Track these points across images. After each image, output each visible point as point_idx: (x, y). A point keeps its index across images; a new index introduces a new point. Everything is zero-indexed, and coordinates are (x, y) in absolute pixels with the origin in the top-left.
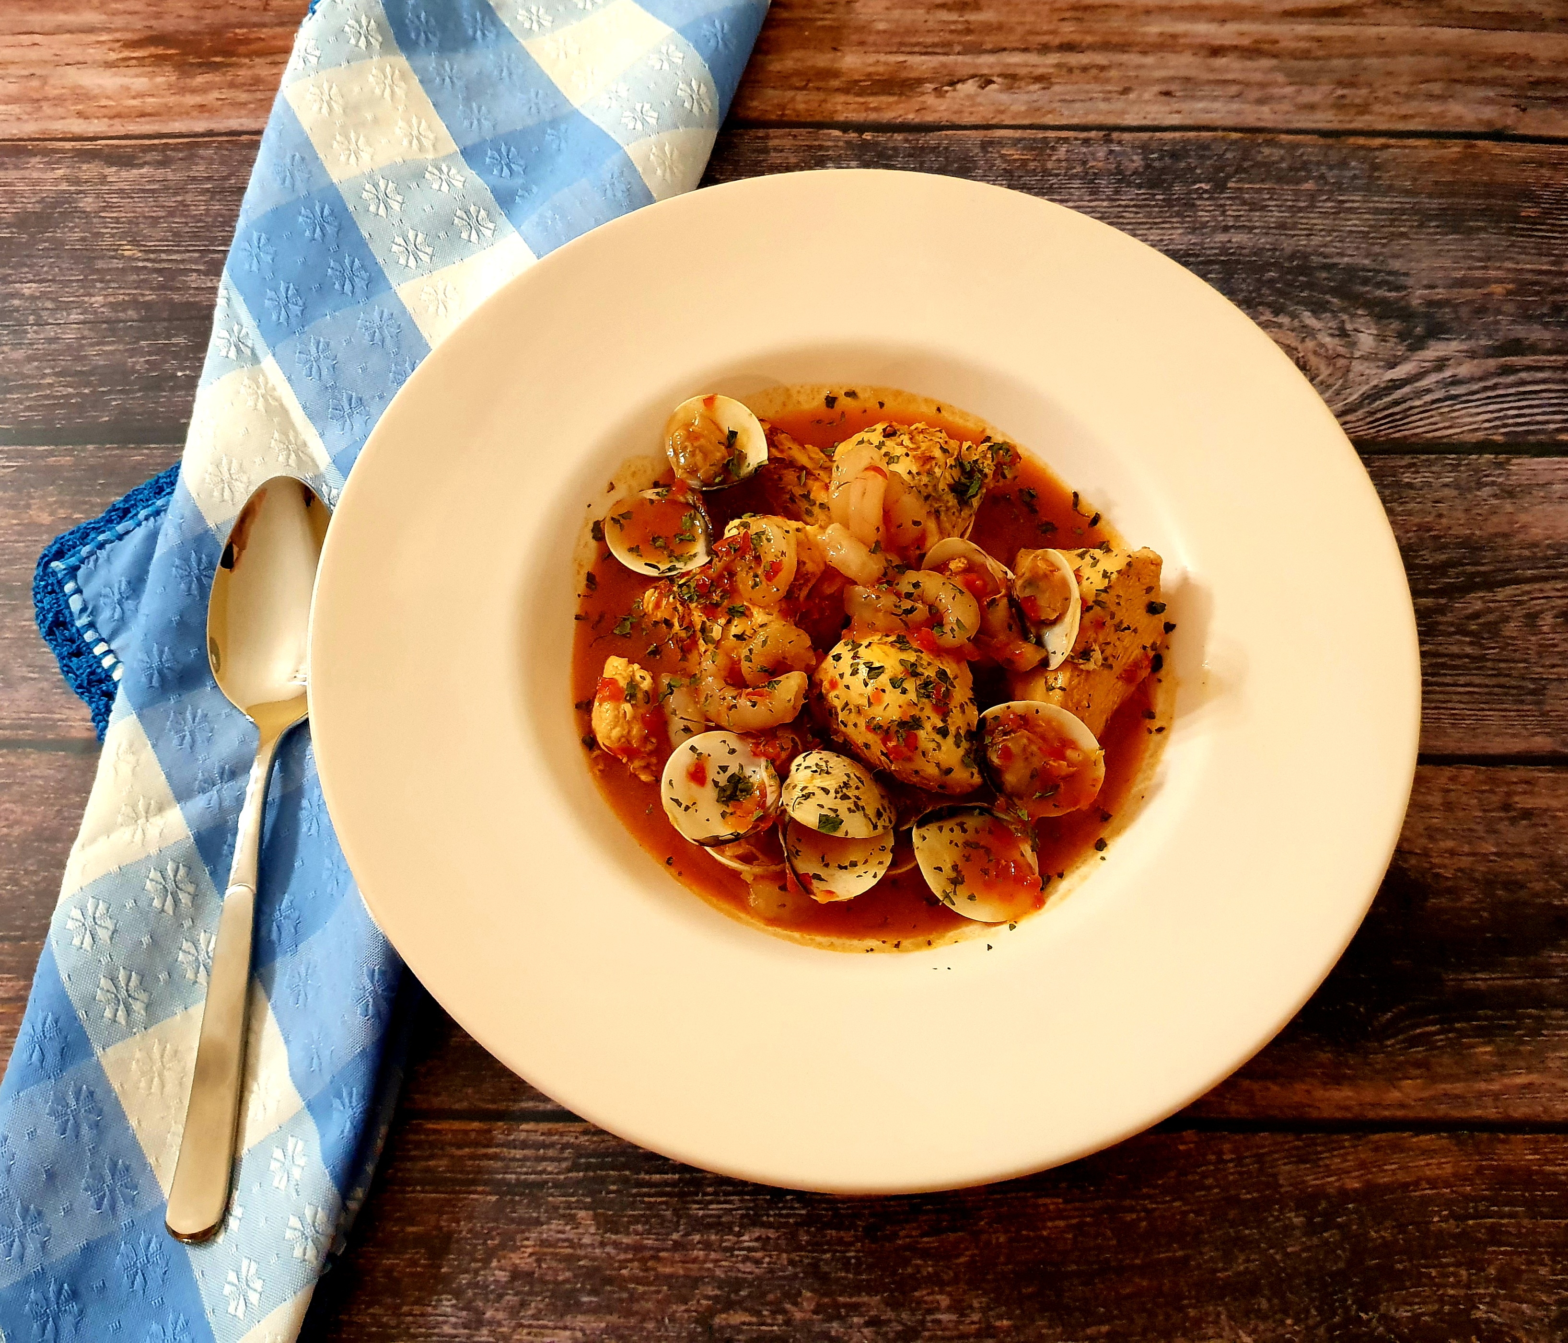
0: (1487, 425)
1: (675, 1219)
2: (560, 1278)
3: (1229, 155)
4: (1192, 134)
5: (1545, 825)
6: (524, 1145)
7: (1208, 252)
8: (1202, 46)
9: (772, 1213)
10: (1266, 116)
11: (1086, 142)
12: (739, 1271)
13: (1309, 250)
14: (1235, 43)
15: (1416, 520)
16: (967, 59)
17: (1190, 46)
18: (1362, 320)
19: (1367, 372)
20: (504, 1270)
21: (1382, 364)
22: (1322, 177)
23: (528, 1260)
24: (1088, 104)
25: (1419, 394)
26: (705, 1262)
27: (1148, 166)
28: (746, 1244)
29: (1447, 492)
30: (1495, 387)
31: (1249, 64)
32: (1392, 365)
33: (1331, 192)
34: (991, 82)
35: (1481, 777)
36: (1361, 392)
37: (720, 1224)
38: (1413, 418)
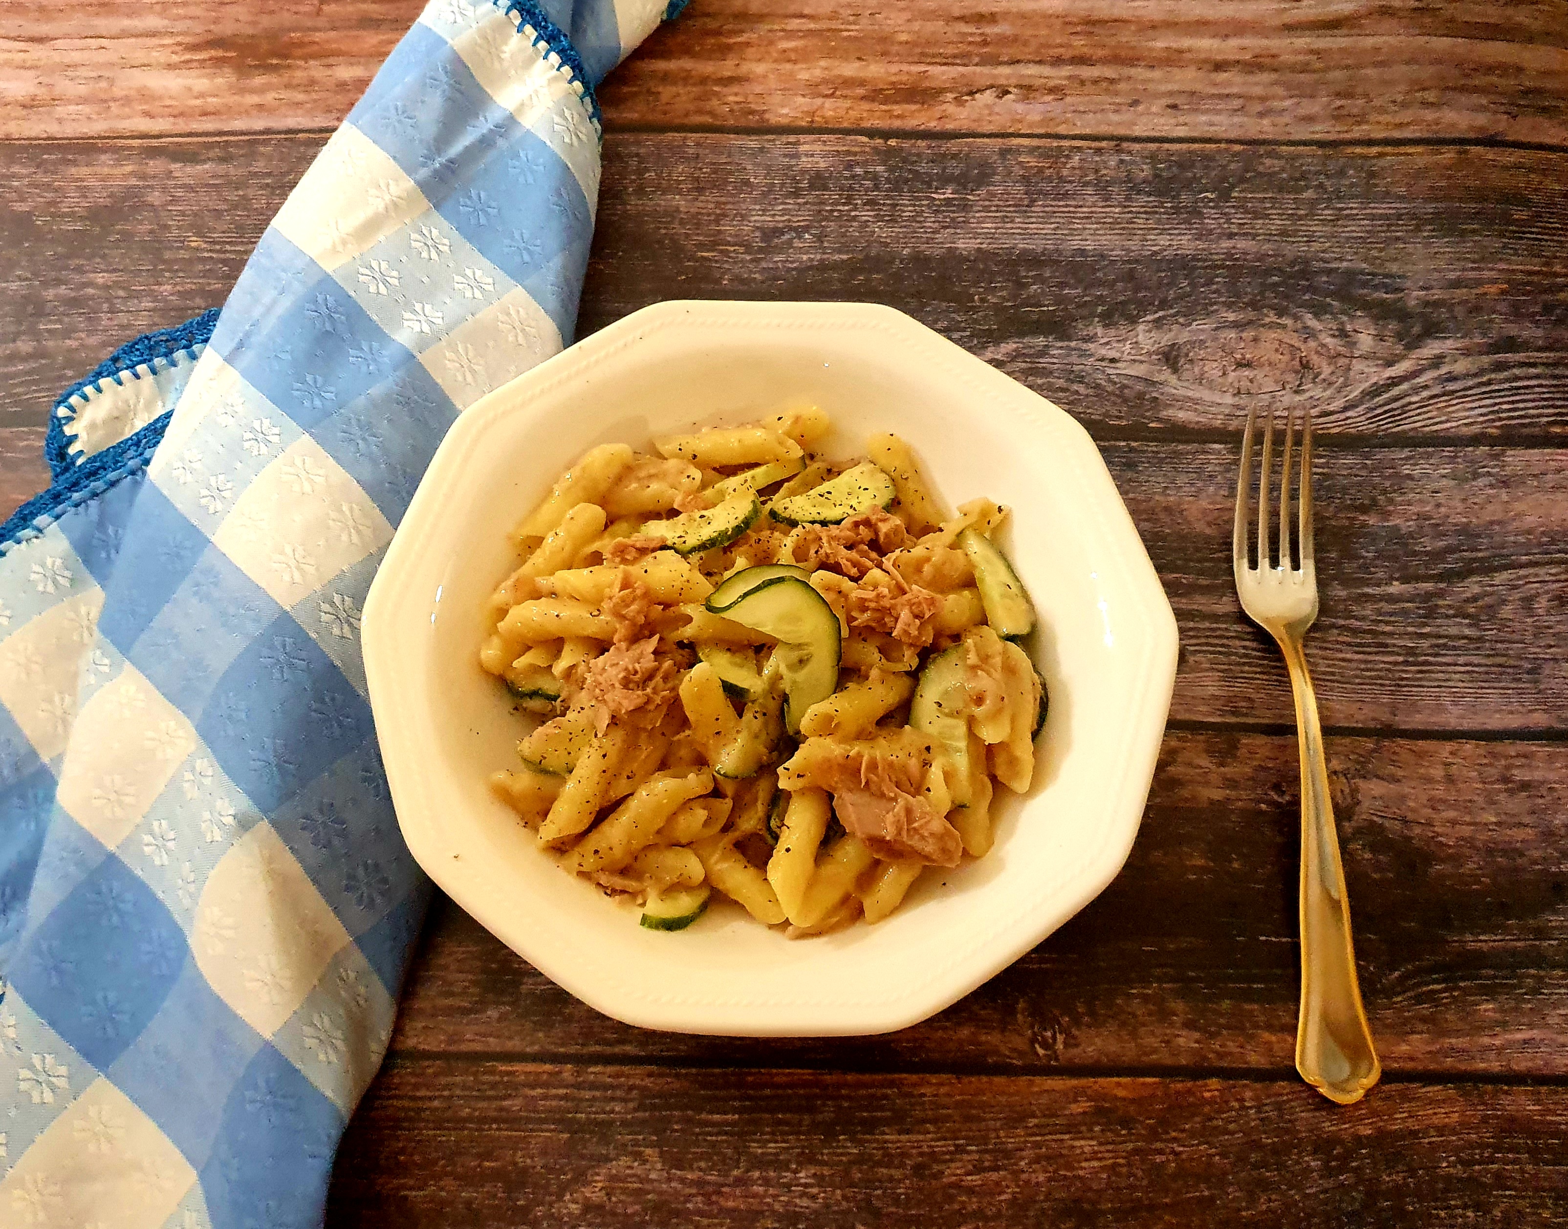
0: (1481, 419)
1: (736, 1157)
2: (629, 1211)
3: (1233, 166)
4: (1196, 146)
5: (1542, 797)
6: (593, 1086)
7: (1216, 257)
8: (1205, 61)
9: (826, 1151)
10: (1266, 128)
11: (1099, 151)
12: (796, 1206)
13: (1309, 255)
14: (1237, 57)
15: (1414, 509)
16: (986, 70)
17: (1193, 61)
18: (1361, 321)
19: (1366, 370)
20: (577, 1203)
21: (1380, 362)
22: (1321, 186)
23: (599, 1194)
24: (1099, 116)
25: (1416, 390)
26: (764, 1197)
27: (1156, 176)
28: (803, 1181)
29: (1445, 482)
30: (1489, 383)
31: (1251, 79)
32: (1389, 364)
33: (1330, 199)
34: (1008, 92)
35: (1482, 752)
36: (1361, 389)
37: (777, 1161)
38: (1411, 414)
